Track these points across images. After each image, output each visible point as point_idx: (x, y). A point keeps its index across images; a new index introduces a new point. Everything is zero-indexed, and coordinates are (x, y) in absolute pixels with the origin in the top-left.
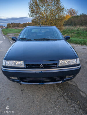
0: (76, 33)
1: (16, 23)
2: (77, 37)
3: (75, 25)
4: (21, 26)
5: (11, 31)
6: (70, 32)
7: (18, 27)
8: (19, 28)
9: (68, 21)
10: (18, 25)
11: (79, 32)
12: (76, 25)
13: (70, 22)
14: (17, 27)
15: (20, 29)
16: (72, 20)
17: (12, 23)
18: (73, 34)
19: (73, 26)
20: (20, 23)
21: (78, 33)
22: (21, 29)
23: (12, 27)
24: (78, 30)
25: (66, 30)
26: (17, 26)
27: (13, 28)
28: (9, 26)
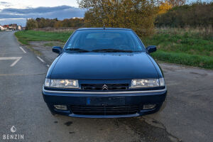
0: (182, 43)
1: (48, 19)
2: (185, 50)
3: (182, 25)
4: (59, 26)
5: (35, 37)
6: (170, 40)
7: (52, 27)
8: (55, 30)
9: (167, 15)
10: (52, 24)
11: (189, 40)
12: (184, 24)
13: (170, 18)
14: (48, 28)
15: (57, 33)
16: (175, 14)
17: (38, 19)
18: (174, 44)
19: (176, 27)
20: (56, 20)
21: (187, 43)
22: (58, 31)
23: (39, 27)
24: (186, 36)
25: (159, 35)
26: (50, 26)
27: (41, 31)
28: (30, 25)
